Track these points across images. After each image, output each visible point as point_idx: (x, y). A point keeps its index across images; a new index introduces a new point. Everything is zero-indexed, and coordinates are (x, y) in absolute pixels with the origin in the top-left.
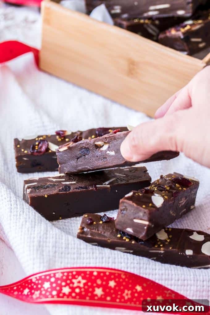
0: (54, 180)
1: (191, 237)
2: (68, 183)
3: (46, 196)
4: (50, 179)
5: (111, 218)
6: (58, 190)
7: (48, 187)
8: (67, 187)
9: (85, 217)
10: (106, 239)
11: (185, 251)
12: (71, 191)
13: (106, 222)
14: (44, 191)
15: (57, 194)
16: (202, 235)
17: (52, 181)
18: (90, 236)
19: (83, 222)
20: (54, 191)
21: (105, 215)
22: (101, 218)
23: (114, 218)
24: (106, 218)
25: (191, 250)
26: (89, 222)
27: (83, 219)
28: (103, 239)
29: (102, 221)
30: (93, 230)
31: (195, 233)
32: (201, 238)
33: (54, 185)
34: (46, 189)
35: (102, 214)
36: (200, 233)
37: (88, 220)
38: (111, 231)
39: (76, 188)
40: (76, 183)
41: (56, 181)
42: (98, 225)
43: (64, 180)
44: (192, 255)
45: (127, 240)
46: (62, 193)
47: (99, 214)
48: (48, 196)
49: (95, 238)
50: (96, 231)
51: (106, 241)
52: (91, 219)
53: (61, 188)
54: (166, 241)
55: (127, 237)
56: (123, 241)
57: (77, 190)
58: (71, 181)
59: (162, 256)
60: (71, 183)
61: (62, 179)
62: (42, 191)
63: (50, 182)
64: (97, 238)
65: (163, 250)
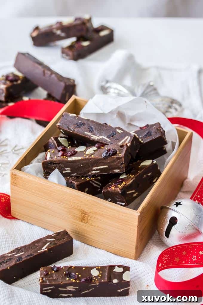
0: (9, 255)
1: (114, 270)
2: (19, 255)
3: (8, 268)
4: (6, 255)
5: (59, 267)
6: (15, 261)
7: (7, 261)
8: (20, 258)
9: (42, 270)
10: (59, 283)
11: (112, 281)
12: (23, 260)
13: (56, 271)
14: (6, 265)
15: (15, 264)
16: (121, 267)
17: (8, 256)
18: (49, 283)
19: (41, 274)
20: (13, 263)
21: (54, 266)
22: (52, 269)
23: (60, 267)
24: (56, 268)
25: (116, 279)
26: (46, 273)
27: (41, 272)
28: (58, 283)
29: (54, 270)
30: (49, 278)
31: (116, 267)
32: (121, 270)
33: (11, 259)
34: (6, 263)
35: (52, 266)
36: (119, 266)
37: (44, 272)
38: (61, 276)
39: (26, 257)
40: (25, 253)
41: (11, 255)
42: (52, 274)
43: (15, 253)
44: (118, 283)
45: (74, 281)
46: (18, 263)
47: (50, 266)
48: (10, 267)
49: (52, 283)
50: (52, 278)
51: (60, 284)
52: (46, 271)
53: (16, 260)
54: (98, 276)
55: (73, 279)
56: (71, 282)
57: (27, 258)
58: (21, 253)
59: (98, 287)
60: (21, 254)
61: (13, 253)
62: (4, 265)
63: (7, 257)
64: (53, 283)
65: (98, 283)
